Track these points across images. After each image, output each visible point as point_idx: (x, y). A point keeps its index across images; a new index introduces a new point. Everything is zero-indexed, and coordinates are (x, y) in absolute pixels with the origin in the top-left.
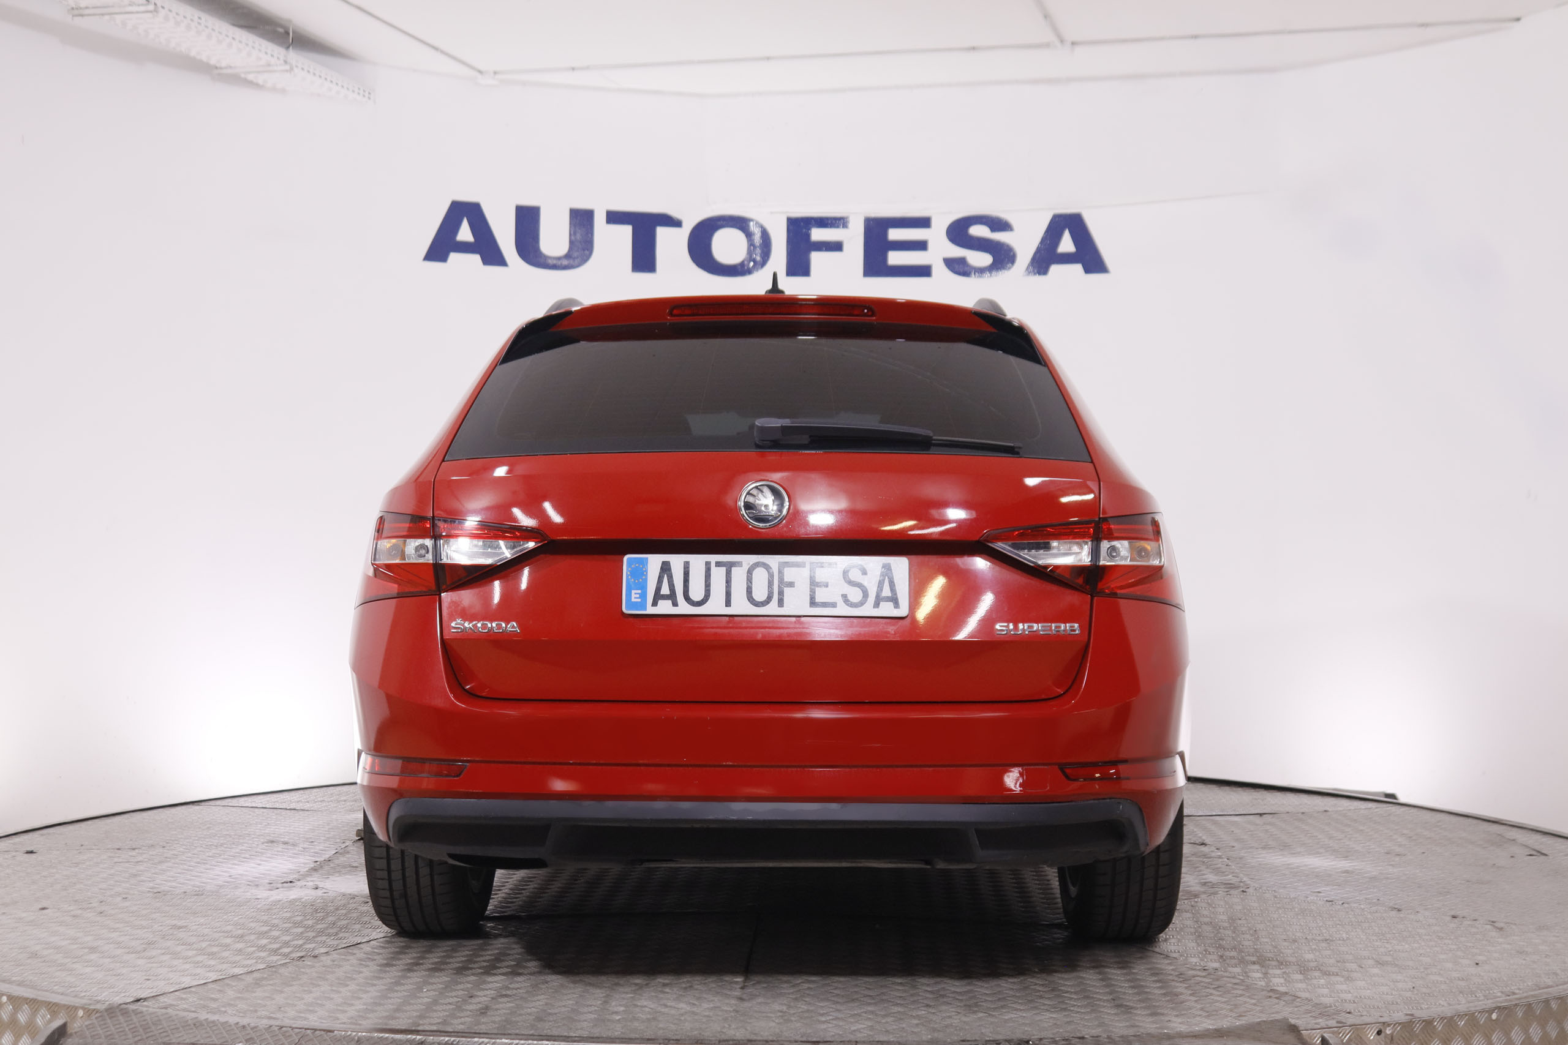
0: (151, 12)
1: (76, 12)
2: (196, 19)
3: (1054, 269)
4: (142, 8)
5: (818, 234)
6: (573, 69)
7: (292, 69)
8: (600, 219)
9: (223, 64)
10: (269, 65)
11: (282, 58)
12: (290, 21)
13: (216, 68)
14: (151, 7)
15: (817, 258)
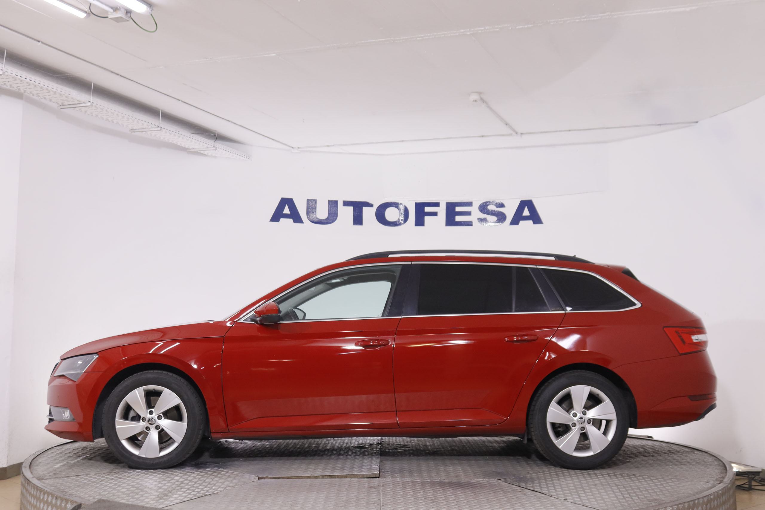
0: (159, 130)
1: (132, 131)
2: (177, 132)
3: (522, 222)
4: (156, 129)
5: (427, 209)
6: (328, 146)
7: (216, 149)
8: (340, 204)
9: (191, 148)
10: (208, 148)
11: (212, 145)
12: (216, 131)
13: (189, 149)
14: (159, 129)
15: (427, 219)
